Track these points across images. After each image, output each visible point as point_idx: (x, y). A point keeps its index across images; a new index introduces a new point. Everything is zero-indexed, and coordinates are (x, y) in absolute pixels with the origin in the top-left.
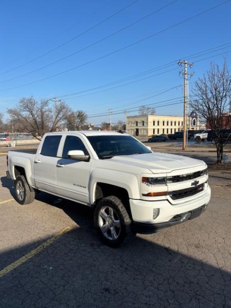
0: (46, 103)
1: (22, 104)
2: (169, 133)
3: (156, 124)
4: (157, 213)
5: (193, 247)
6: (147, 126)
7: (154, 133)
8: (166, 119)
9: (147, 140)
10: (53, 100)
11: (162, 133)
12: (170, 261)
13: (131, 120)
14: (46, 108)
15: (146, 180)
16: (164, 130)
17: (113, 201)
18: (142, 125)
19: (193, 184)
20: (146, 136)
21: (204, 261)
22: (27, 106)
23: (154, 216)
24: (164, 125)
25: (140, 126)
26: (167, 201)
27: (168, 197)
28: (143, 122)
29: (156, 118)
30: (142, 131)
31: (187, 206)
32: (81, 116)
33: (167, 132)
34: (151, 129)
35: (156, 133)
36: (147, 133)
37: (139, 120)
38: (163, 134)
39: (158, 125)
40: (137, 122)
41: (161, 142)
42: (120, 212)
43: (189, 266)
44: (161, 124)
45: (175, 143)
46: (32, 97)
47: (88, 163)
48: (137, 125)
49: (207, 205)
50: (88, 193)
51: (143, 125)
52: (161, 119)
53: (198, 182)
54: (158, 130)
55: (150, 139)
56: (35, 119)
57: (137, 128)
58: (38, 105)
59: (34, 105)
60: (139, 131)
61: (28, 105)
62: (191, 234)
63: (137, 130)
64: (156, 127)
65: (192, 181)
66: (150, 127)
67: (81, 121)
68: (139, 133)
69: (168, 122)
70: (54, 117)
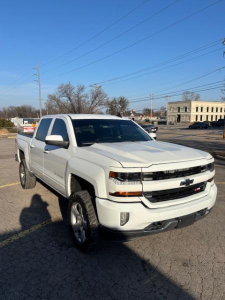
0: (82, 89)
1: (60, 90)
2: (214, 120)
3: (199, 110)
4: (126, 218)
5: (180, 264)
6: (190, 112)
7: (197, 119)
8: (210, 105)
9: (188, 127)
10: (95, 86)
11: (205, 120)
12: (139, 281)
13: (173, 105)
14: (82, 94)
15: (114, 175)
16: (207, 116)
17: (82, 197)
18: (184, 111)
19: (182, 183)
20: (188, 122)
21: (186, 287)
22: (66, 92)
23: (121, 222)
24: (208, 111)
25: (182, 112)
26: (140, 204)
27: (143, 199)
28: (186, 108)
29: (199, 104)
30: (185, 117)
31: (173, 211)
32: (123, 102)
33: (212, 119)
34: (193, 115)
35: (199, 120)
36: (190, 119)
37: (181, 106)
38: (207, 122)
39: (202, 111)
40: (179, 108)
41: (202, 129)
42: (86, 211)
43: (161, 294)
44: (205, 110)
45: (217, 131)
46: (70, 82)
47: (65, 150)
48: (179, 111)
49: (210, 210)
50: (64, 184)
51: (186, 111)
52: (205, 105)
53: (192, 181)
54: (201, 116)
55: (190, 126)
56: (72, 105)
57: (179, 114)
58: (75, 91)
59: (71, 90)
60: (181, 117)
61: (66, 90)
62: (185, 243)
63: (179, 116)
64: (199, 113)
65: (183, 179)
66: (193, 113)
67: (122, 107)
68: (181, 120)
69: (213, 109)
70: (91, 102)
